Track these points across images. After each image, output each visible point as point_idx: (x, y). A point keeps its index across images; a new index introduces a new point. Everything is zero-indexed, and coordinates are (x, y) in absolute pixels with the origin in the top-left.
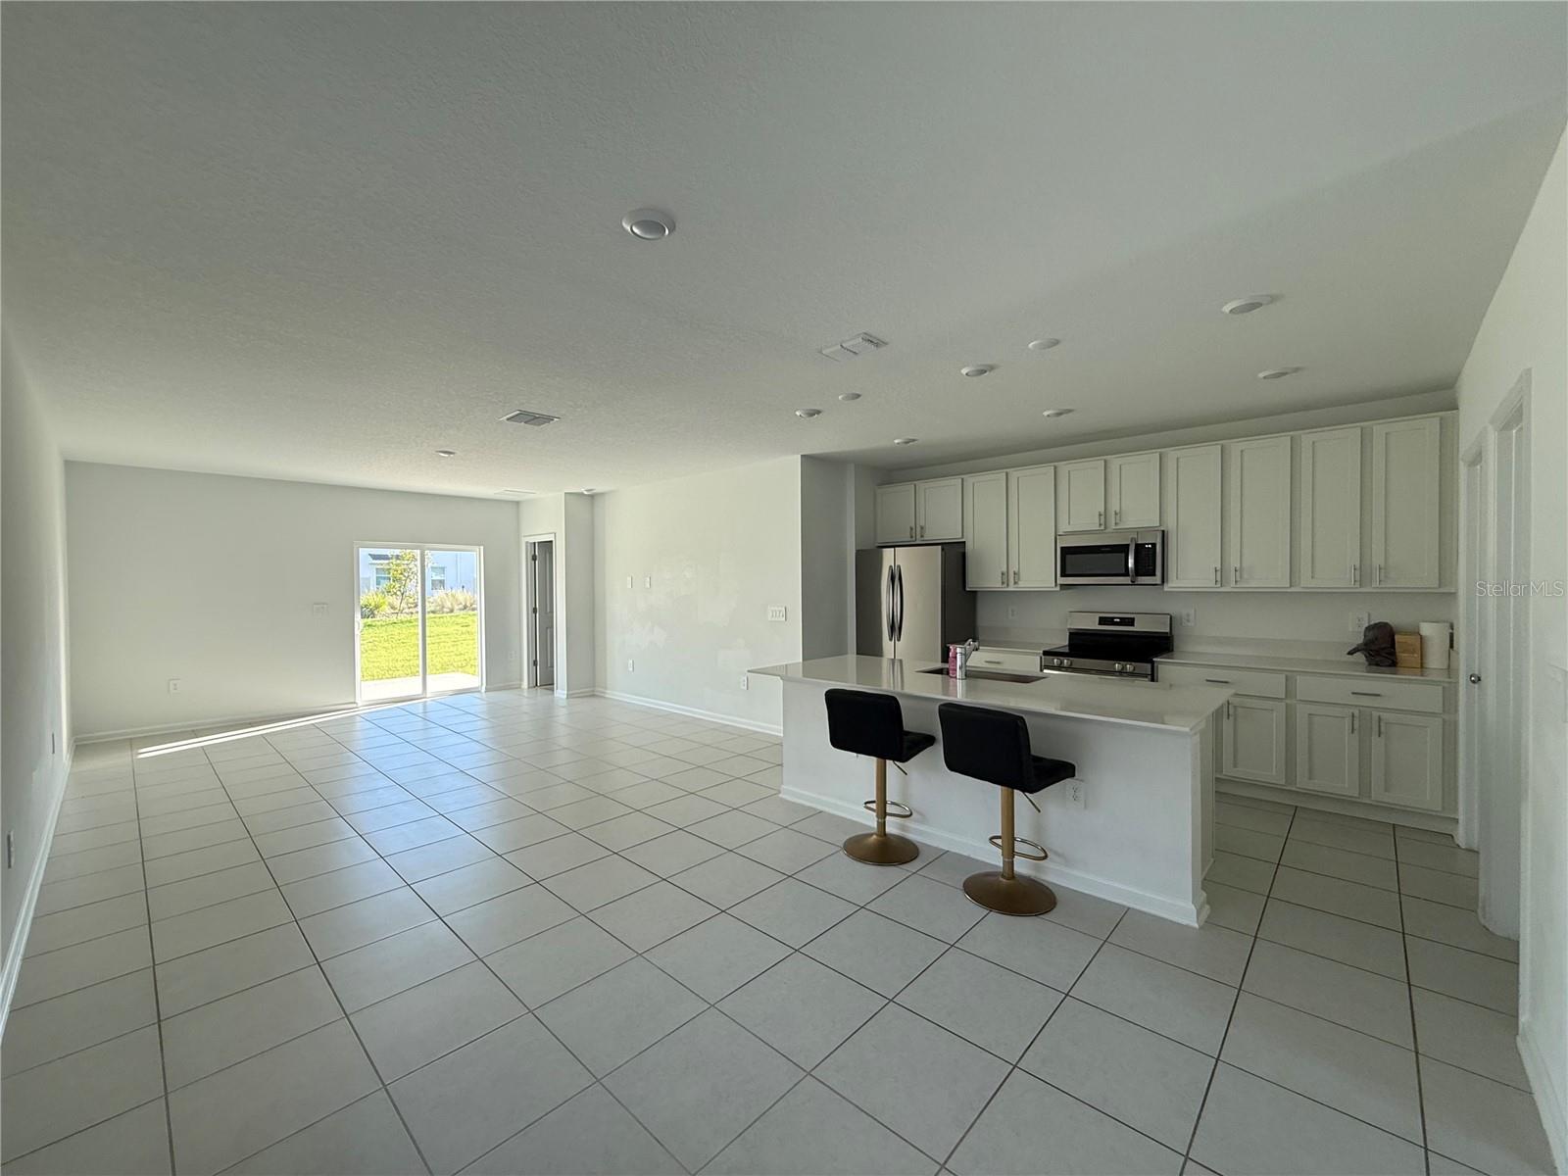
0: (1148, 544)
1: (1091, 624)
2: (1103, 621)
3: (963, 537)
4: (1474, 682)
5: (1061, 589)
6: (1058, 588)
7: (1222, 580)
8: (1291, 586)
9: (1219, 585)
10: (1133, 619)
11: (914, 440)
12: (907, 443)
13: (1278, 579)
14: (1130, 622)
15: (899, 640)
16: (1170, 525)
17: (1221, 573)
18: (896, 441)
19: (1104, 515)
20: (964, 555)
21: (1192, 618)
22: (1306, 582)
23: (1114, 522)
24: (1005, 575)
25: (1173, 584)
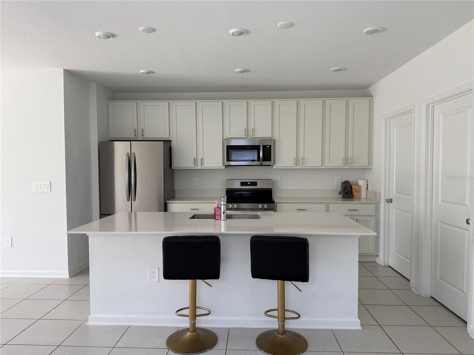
0: (268, 146)
1: (237, 186)
2: (243, 184)
3: (170, 138)
4: (388, 202)
5: (225, 168)
6: (224, 168)
7: (297, 164)
8: (322, 166)
9: (295, 166)
10: (256, 182)
11: (153, 72)
12: (148, 73)
13: (317, 163)
14: (255, 184)
15: (135, 200)
16: (276, 137)
17: (297, 160)
18: (141, 71)
19: (247, 130)
20: (171, 147)
21: (279, 181)
22: (327, 164)
23: (251, 134)
24: (195, 161)
25: (278, 165)
